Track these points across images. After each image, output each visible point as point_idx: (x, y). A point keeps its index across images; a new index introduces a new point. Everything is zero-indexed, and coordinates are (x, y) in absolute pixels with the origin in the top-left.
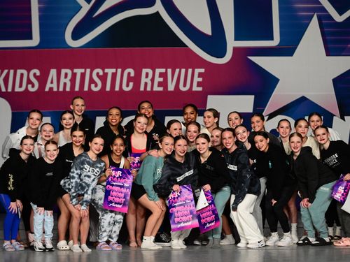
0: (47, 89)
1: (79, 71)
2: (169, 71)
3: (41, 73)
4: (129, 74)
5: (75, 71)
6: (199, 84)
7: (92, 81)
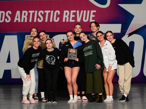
0: (15, 21)
1: (31, 12)
2: (78, 12)
3: (12, 13)
4: (57, 13)
5: (30, 12)
6: (93, 18)
7: (38, 17)
